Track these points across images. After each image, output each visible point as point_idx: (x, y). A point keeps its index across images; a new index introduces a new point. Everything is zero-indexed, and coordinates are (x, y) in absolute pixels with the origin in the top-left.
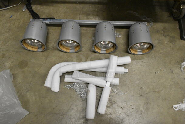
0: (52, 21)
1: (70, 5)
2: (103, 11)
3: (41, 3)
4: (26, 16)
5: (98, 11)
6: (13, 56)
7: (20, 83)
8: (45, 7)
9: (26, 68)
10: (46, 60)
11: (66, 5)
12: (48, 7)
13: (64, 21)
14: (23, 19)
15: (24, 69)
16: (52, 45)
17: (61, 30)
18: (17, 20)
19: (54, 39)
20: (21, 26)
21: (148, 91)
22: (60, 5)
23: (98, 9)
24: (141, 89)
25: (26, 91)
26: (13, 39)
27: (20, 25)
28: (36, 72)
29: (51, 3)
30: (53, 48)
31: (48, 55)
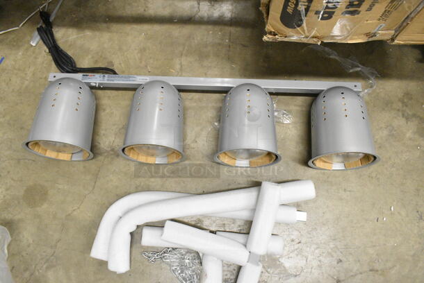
0: (108, 80)
1: (157, 28)
2: (244, 46)
3: (77, 24)
4: (40, 60)
5: (229, 46)
6: (9, 172)
7: (29, 246)
8: (88, 33)
9: (45, 206)
10: (95, 183)
11: (146, 27)
12: (97, 33)
13: (140, 80)
14: (32, 69)
15: (38, 209)
16: (110, 142)
17: (132, 99)
18: (15, 71)
19: (114, 125)
20: (27, 87)
21: (355, 269)
22: (128, 28)
23: (230, 40)
24: (338, 263)
25: (45, 266)
26: (9, 124)
27: (24, 86)
28: (69, 215)
29: (106, 22)
30: (113, 150)
31: (99, 171)
